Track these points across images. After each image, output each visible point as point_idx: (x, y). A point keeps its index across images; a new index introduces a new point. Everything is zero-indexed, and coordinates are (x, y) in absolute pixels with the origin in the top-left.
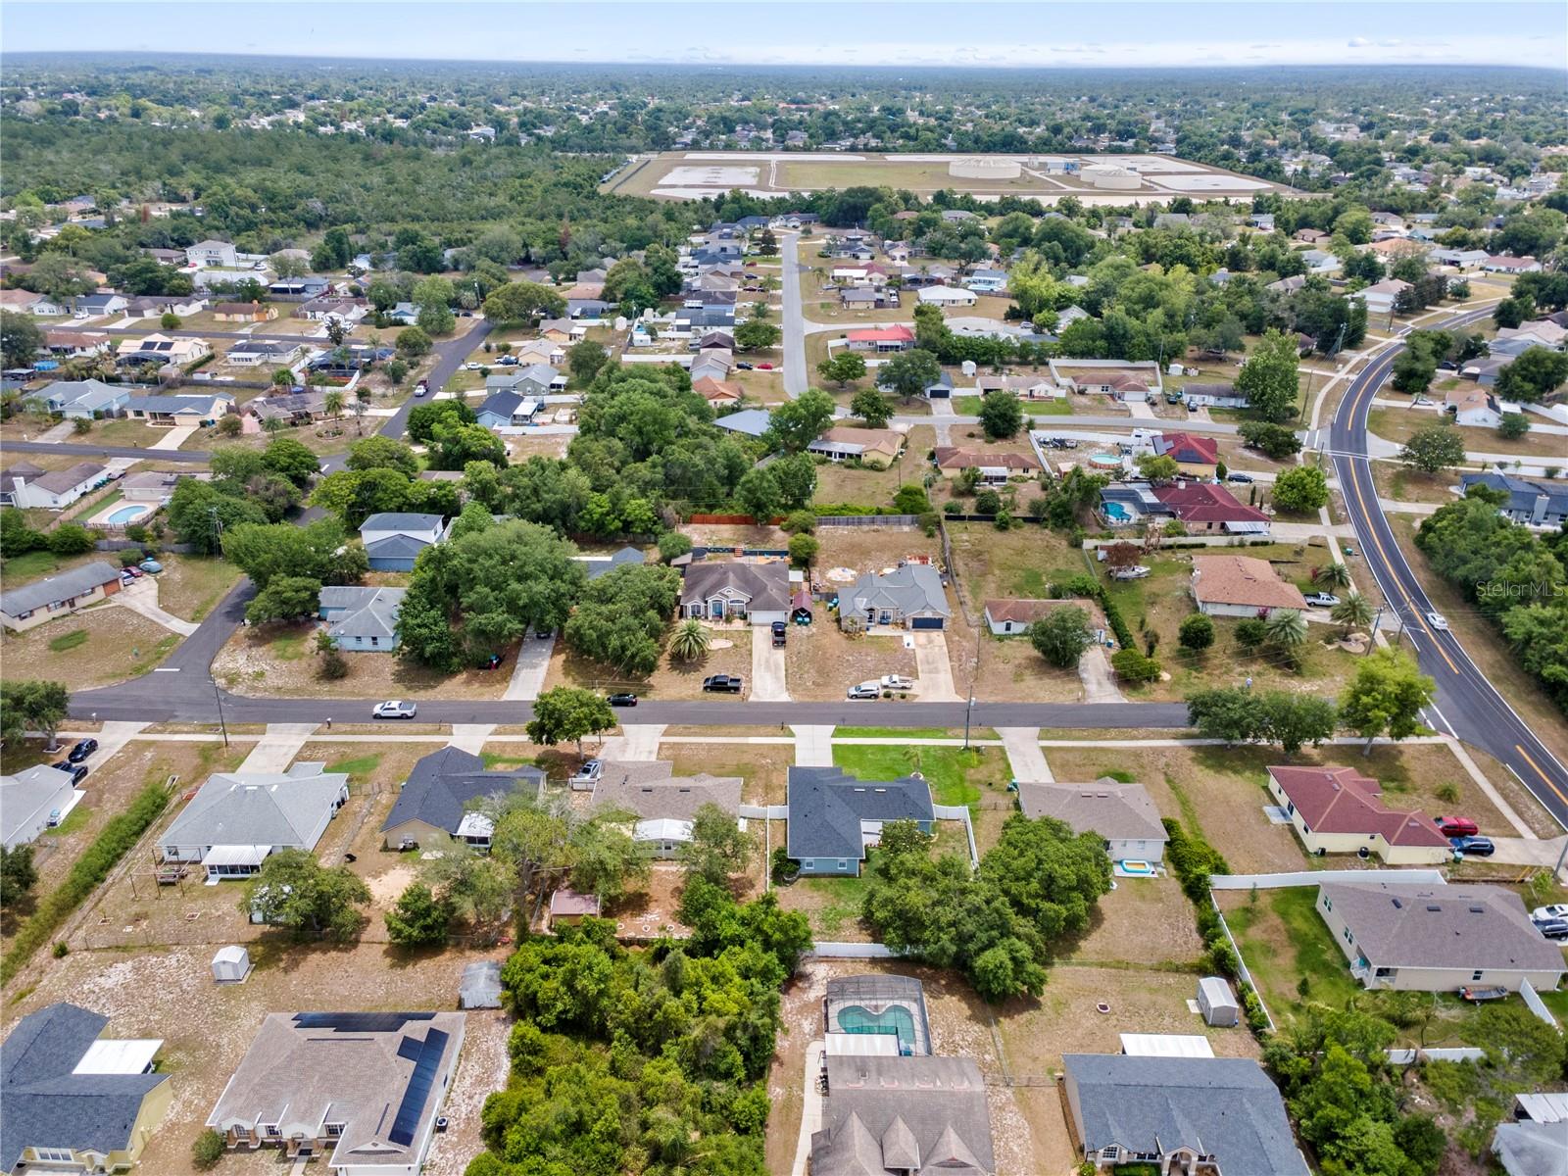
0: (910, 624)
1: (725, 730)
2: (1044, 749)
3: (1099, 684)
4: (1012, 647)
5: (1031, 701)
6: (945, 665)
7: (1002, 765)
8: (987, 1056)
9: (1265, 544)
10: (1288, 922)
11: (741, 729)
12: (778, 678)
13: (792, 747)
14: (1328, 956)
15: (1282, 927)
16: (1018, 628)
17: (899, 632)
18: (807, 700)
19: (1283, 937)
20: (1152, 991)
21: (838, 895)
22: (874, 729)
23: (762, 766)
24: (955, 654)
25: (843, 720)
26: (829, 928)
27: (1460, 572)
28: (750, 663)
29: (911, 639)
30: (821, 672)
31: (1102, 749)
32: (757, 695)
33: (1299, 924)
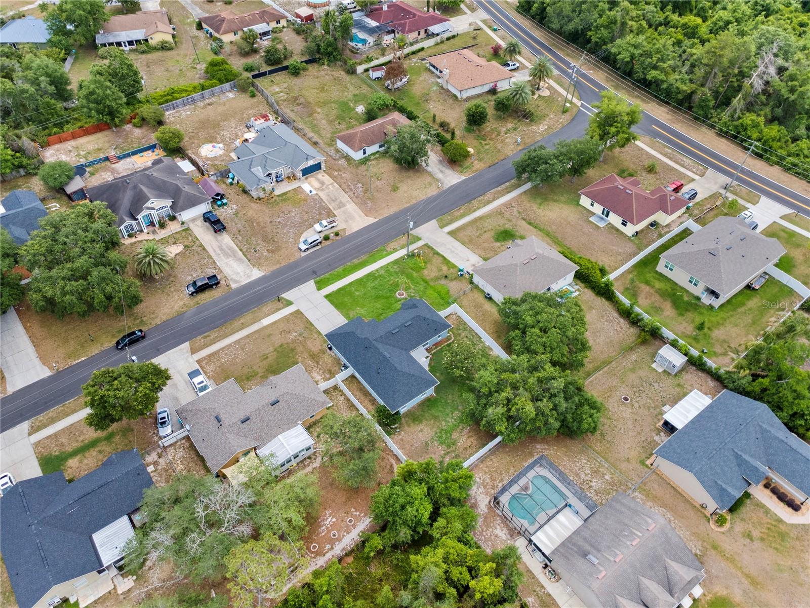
0: (299, 174)
1: (237, 324)
2: (451, 233)
3: (441, 172)
4: (374, 166)
5: (414, 201)
6: (345, 198)
7: (440, 260)
8: (606, 477)
9: (454, 37)
10: (653, 287)
11: (248, 317)
12: (240, 260)
13: (298, 312)
14: (686, 298)
15: (652, 291)
16: (370, 150)
17: (294, 185)
18: (275, 268)
19: (658, 297)
20: (633, 370)
21: (436, 418)
22: (340, 269)
23: (294, 341)
24: (345, 186)
25: (314, 272)
26: (449, 447)
27: (571, 27)
28: (210, 257)
29: (308, 186)
30: (266, 239)
31: (480, 218)
32: (236, 282)
33: (658, 285)
